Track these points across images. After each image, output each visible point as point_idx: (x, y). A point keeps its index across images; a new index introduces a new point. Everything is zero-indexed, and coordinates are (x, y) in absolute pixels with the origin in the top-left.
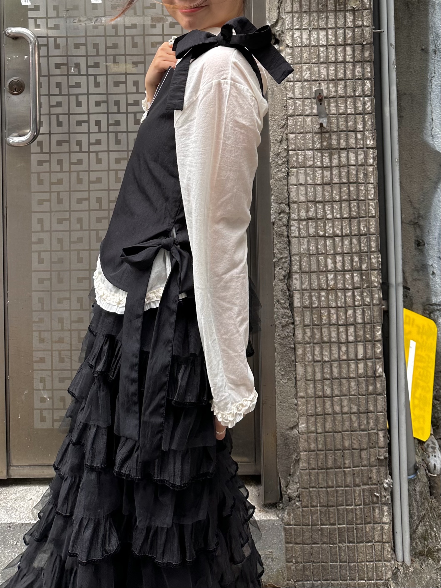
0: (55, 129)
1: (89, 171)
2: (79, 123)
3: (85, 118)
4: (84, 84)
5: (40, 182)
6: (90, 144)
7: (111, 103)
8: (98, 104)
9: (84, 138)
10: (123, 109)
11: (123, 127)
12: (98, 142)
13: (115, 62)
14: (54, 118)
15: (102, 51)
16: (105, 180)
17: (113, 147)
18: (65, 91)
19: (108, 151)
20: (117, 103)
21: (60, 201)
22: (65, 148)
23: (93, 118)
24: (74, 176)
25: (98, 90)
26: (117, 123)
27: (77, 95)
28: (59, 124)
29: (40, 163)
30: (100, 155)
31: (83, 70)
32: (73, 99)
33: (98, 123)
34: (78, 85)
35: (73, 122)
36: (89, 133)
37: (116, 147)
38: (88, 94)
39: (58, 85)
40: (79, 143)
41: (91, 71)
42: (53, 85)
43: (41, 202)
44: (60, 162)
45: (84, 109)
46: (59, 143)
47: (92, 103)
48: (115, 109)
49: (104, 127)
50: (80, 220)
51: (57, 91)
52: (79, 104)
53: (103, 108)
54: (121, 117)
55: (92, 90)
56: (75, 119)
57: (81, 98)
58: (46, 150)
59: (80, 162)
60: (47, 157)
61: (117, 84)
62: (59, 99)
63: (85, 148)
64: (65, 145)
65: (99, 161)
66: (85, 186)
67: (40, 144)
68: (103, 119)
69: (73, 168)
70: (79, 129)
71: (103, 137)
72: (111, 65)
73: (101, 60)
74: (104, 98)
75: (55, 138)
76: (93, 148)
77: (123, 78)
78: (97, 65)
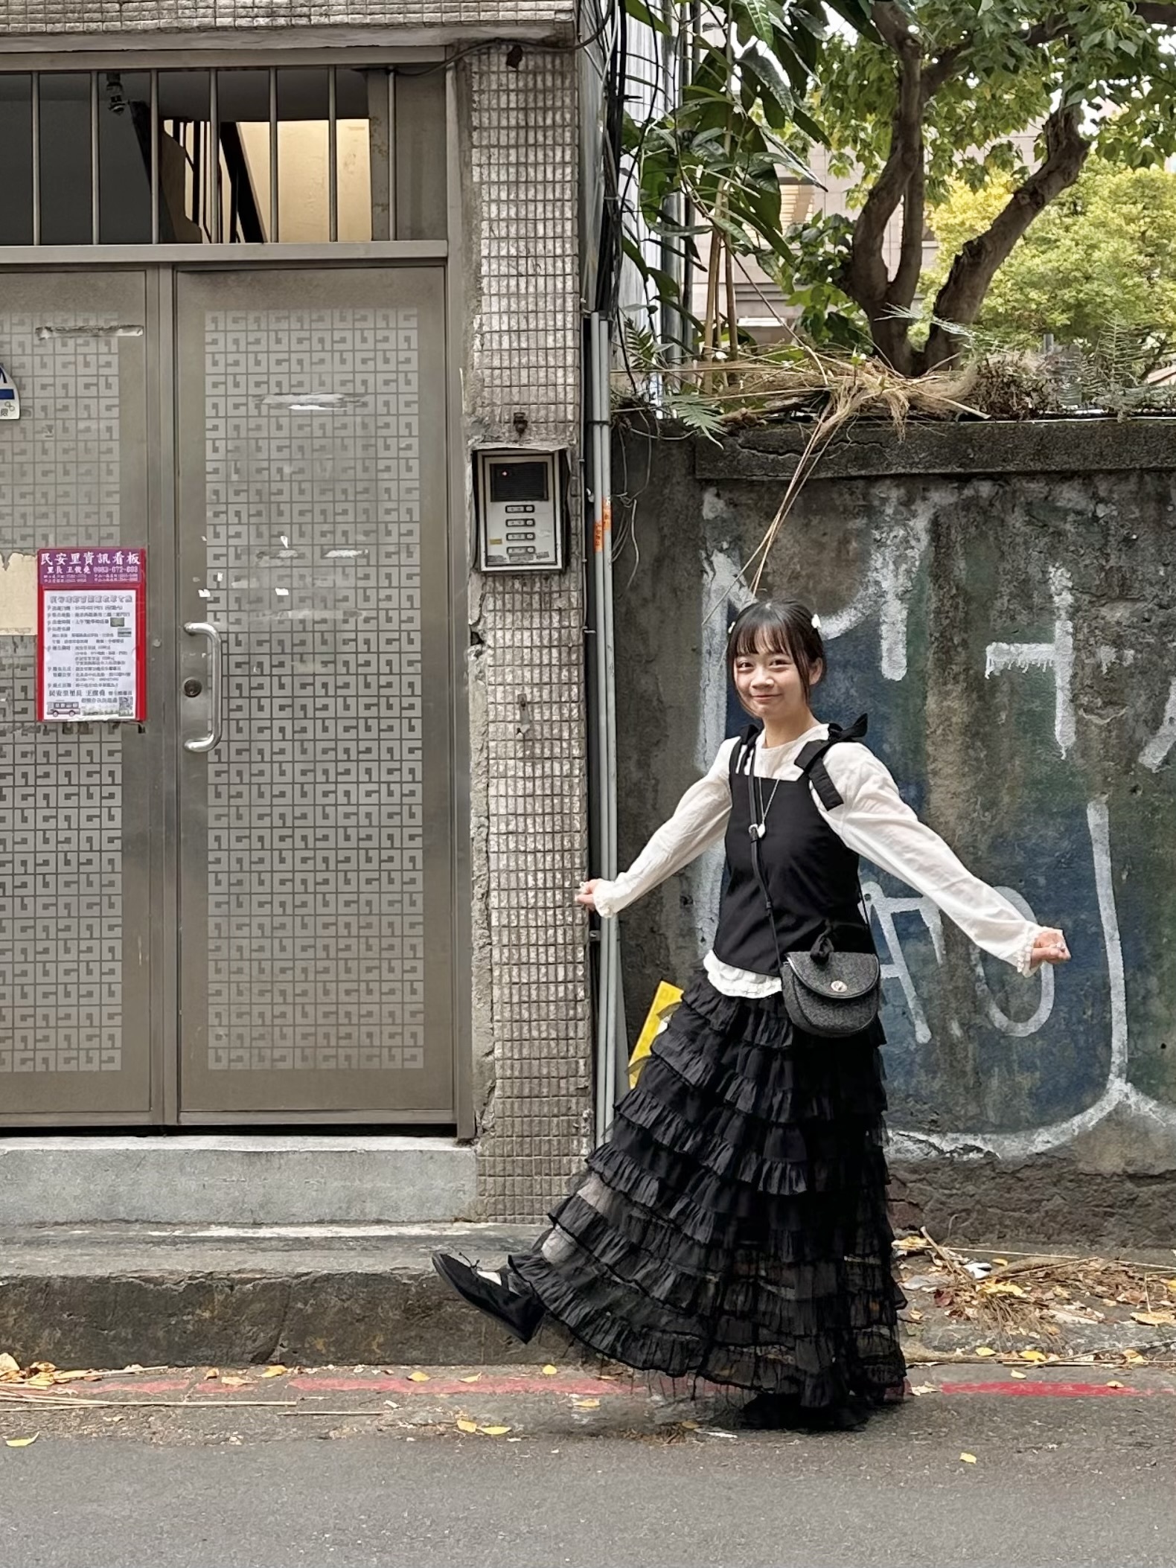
0: (234, 736)
1: (272, 784)
2: (261, 730)
3: (267, 723)
4: (267, 686)
5: (218, 795)
6: (273, 753)
7: (297, 707)
8: (282, 708)
9: (266, 747)
10: (310, 714)
11: (310, 735)
12: (282, 752)
13: (302, 661)
14: (233, 724)
15: (288, 650)
16: (289, 794)
17: (298, 757)
18: (245, 693)
19: (293, 762)
20: (304, 708)
21: (239, 817)
22: (245, 757)
23: (277, 724)
24: (255, 788)
25: (282, 693)
26: (304, 730)
27: (259, 698)
28: (239, 730)
29: (218, 774)
30: (285, 766)
31: (267, 671)
32: (254, 702)
33: (282, 730)
34: (261, 687)
35: (254, 729)
36: (272, 741)
37: (302, 758)
38: (271, 697)
39: (239, 687)
40: (261, 752)
41: (275, 671)
42: (233, 686)
43: (218, 817)
44: (240, 773)
45: (266, 714)
46: (239, 752)
47: (276, 708)
48: (301, 714)
49: (289, 736)
50: (261, 839)
51: (237, 693)
52: (261, 708)
53: (287, 713)
54: (309, 724)
55: (276, 692)
56: (256, 724)
57: (263, 702)
58: (224, 759)
59: (261, 773)
60: (225, 767)
61: (303, 686)
62: (239, 702)
63: (267, 758)
64: (246, 755)
65: (282, 773)
66: (267, 800)
67: (218, 752)
68: (288, 724)
69: (255, 780)
70: (261, 736)
71: (287, 745)
72: (297, 664)
73: (287, 659)
74: (289, 701)
75: (234, 746)
76: (276, 758)
77: (310, 680)
78: (281, 664)
